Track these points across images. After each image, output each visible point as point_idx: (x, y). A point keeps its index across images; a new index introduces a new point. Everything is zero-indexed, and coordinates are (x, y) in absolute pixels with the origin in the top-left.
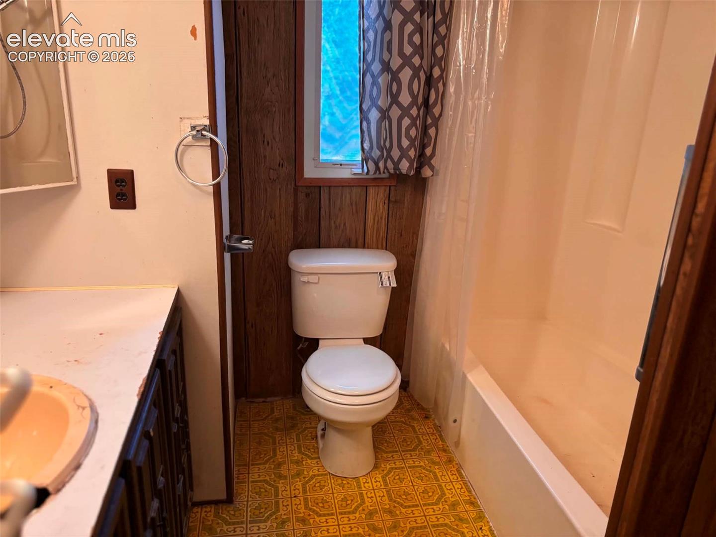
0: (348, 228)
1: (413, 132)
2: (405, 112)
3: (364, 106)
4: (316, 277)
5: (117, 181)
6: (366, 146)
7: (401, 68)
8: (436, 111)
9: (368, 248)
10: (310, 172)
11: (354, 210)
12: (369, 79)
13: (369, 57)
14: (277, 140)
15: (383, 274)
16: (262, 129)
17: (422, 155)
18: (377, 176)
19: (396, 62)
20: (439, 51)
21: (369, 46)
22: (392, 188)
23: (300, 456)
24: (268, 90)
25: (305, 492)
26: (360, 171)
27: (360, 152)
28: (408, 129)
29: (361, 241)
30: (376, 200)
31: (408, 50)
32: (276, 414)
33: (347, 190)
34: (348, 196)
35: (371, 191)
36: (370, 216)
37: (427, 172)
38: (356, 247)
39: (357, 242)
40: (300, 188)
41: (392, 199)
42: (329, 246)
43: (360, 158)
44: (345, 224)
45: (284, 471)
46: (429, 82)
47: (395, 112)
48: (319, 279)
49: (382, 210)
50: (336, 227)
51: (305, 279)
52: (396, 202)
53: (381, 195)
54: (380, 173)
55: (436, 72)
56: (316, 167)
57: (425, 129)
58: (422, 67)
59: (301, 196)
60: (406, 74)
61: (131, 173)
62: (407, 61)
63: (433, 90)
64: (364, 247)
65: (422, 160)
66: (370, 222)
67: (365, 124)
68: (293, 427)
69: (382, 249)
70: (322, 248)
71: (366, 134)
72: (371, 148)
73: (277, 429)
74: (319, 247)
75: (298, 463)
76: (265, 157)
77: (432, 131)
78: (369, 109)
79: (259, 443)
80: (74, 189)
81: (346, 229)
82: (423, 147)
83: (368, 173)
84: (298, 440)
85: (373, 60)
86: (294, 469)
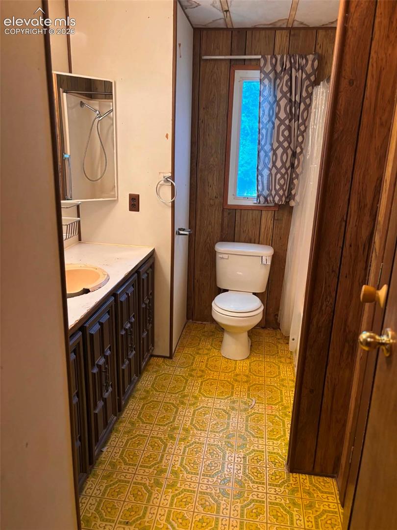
0: (250, 233)
1: (282, 182)
2: (278, 170)
3: (259, 168)
4: (227, 255)
5: (132, 199)
6: (260, 188)
7: (277, 148)
8: (298, 171)
9: (261, 244)
10: (231, 201)
11: (254, 223)
12: (262, 154)
13: (263, 143)
14: (215, 184)
15: (263, 257)
16: (208, 179)
17: (290, 193)
18: (266, 204)
19: (276, 145)
20: (300, 139)
21: (263, 136)
22: (276, 212)
23: (211, 347)
24: (212, 159)
25: (207, 361)
26: (256, 202)
27: (256, 192)
28: (279, 180)
29: (257, 240)
30: (267, 219)
31: (281, 139)
32: (206, 329)
33: (251, 212)
34: (251, 215)
35: (264, 213)
36: (263, 227)
37: (292, 203)
38: (254, 243)
39: (255, 240)
40: (225, 210)
41: (276, 218)
42: (239, 241)
43: (256, 195)
44: (248, 230)
45: (200, 352)
46: (294, 154)
47: (274, 171)
48: (228, 257)
49: (270, 223)
50: (244, 231)
51: (221, 256)
52: (278, 219)
53: (270, 215)
54: (268, 203)
55: (298, 150)
56: (234, 199)
57: (292, 180)
58: (290, 147)
59: (226, 214)
60: (280, 151)
61: (138, 196)
62: (280, 144)
63: (296, 159)
64: (259, 243)
65: (290, 197)
66: (262, 230)
67: (260, 177)
68: (212, 336)
69: (269, 245)
70: (236, 242)
71: (260, 182)
72: (263, 189)
73: (204, 335)
74: (234, 242)
75: (208, 350)
76: (208, 193)
77: (295, 181)
78: (263, 170)
79: (193, 340)
80: (116, 201)
81: (249, 233)
82: (290, 189)
83: (259, 203)
84: (212, 341)
85: (265, 144)
86: (206, 352)
